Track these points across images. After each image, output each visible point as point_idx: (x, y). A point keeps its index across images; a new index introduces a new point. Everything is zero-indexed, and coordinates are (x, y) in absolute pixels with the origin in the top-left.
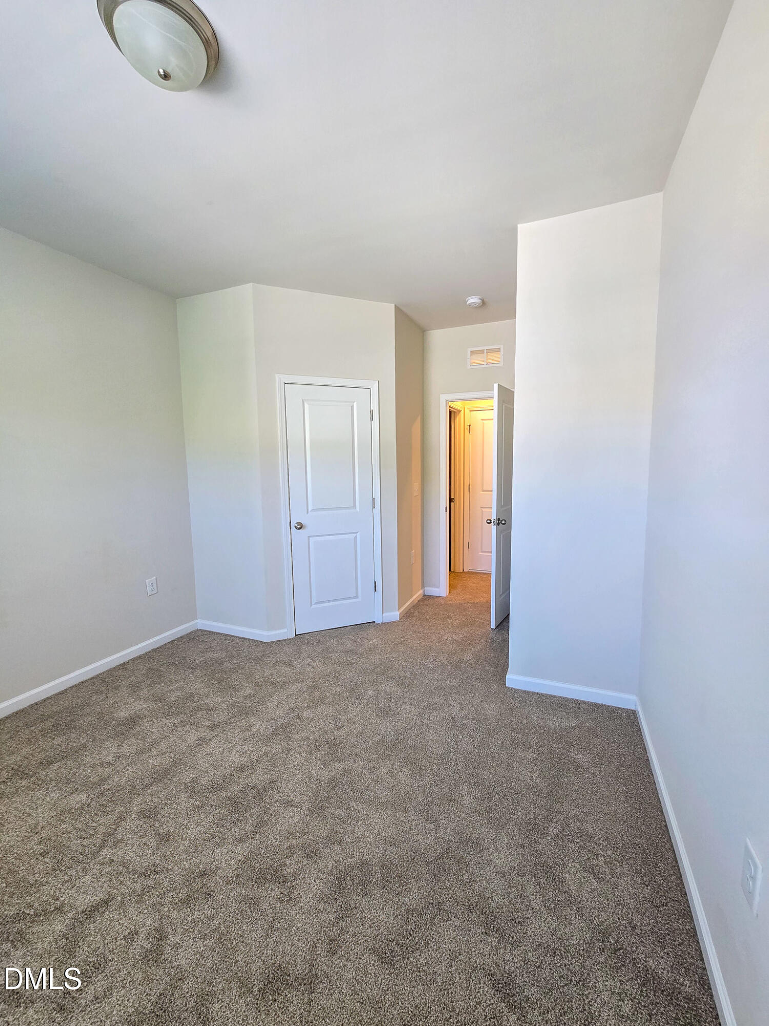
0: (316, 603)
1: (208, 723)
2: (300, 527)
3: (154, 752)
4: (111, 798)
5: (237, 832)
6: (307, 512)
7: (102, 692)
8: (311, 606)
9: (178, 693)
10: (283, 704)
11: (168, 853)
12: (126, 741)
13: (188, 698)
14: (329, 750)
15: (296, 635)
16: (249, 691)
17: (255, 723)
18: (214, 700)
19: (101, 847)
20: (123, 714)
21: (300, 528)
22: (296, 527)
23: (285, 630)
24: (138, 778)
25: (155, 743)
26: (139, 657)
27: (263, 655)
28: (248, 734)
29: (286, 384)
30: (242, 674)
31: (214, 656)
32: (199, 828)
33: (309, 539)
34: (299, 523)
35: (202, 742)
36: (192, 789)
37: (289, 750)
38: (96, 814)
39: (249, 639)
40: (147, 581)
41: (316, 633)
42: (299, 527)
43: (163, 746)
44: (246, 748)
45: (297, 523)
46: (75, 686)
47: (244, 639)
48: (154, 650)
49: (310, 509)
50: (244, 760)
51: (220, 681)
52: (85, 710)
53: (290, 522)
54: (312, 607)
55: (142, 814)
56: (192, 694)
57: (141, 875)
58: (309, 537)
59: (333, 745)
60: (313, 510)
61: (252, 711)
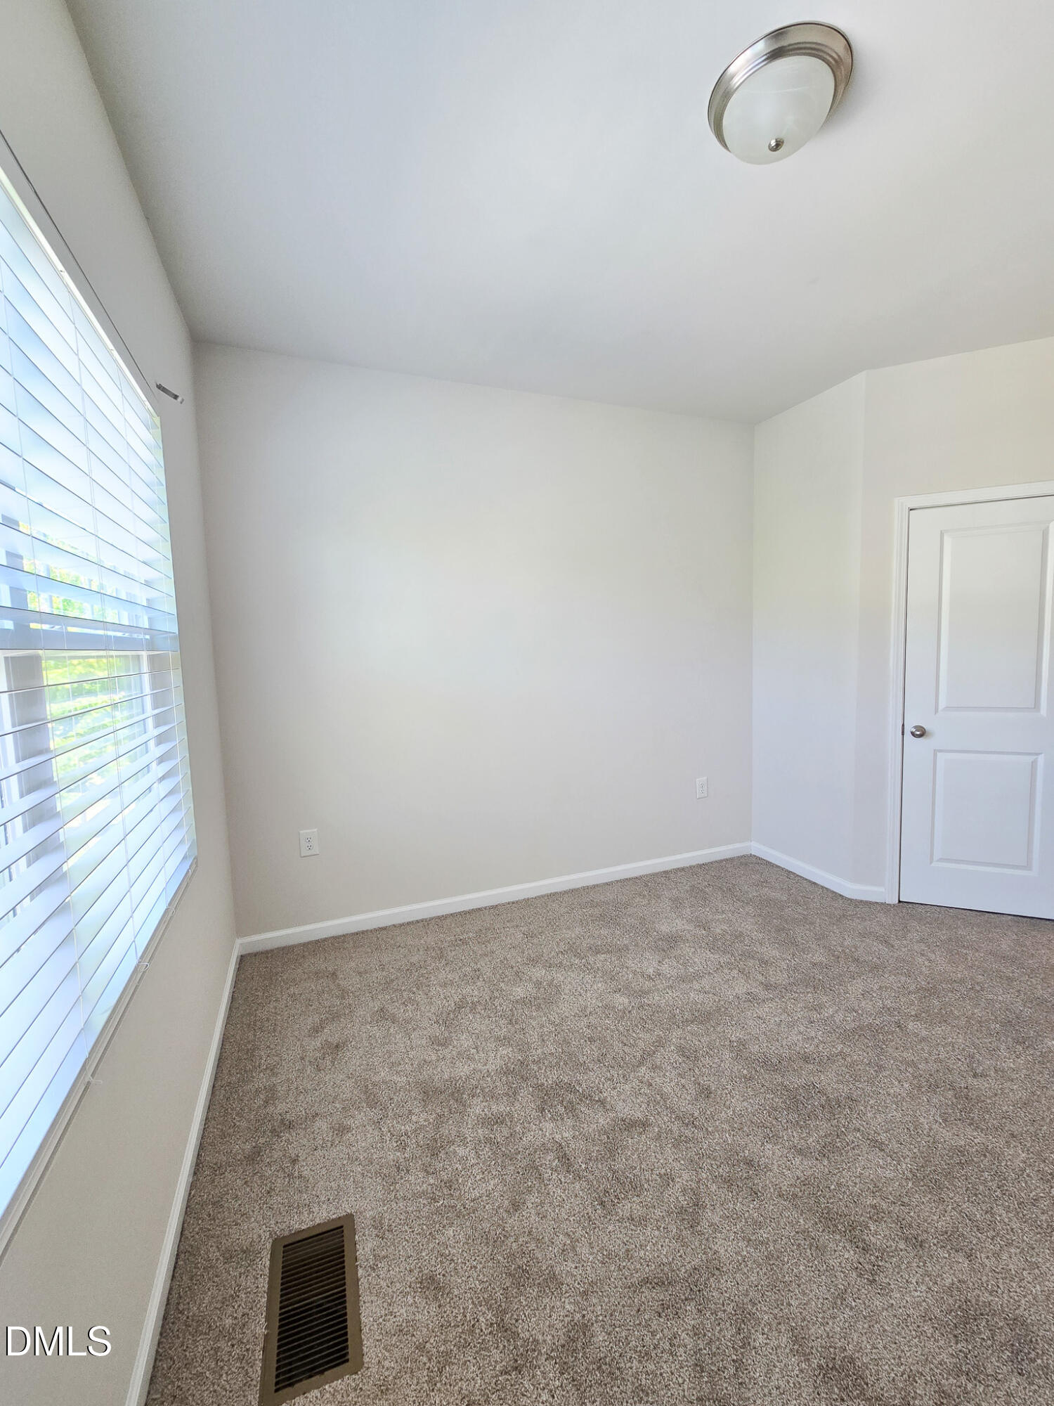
0: (941, 860)
1: (760, 978)
2: (921, 733)
3: (696, 986)
4: (651, 1016)
5: (796, 1136)
6: (936, 711)
7: (644, 896)
8: (931, 863)
9: (725, 927)
10: (873, 996)
11: (708, 1112)
12: (667, 960)
13: (737, 938)
14: (955, 1100)
15: (900, 901)
16: (818, 958)
17: (827, 1005)
18: (771, 952)
19: (640, 1064)
20: (664, 928)
21: (921, 736)
22: (913, 734)
23: (882, 889)
24: (677, 1007)
25: (697, 976)
26: (683, 869)
27: (844, 916)
28: (815, 1016)
29: (911, 510)
30: (810, 930)
31: (773, 894)
32: (745, 1104)
33: (935, 755)
34: (918, 728)
35: (752, 998)
36: (739, 1049)
37: (881, 1068)
38: (636, 1026)
39: (823, 887)
40: (697, 779)
41: (938, 909)
42: (918, 733)
43: (706, 982)
44: (813, 1034)
45: (915, 727)
46: (620, 881)
47: (815, 883)
48: (700, 866)
49: (942, 704)
50: (809, 1048)
51: (779, 930)
52: (629, 909)
53: (903, 725)
54: (933, 865)
55: (681, 1050)
56: (741, 934)
57: (678, 1118)
58: (935, 752)
59: (964, 1096)
60: (947, 708)
61: (822, 986)
